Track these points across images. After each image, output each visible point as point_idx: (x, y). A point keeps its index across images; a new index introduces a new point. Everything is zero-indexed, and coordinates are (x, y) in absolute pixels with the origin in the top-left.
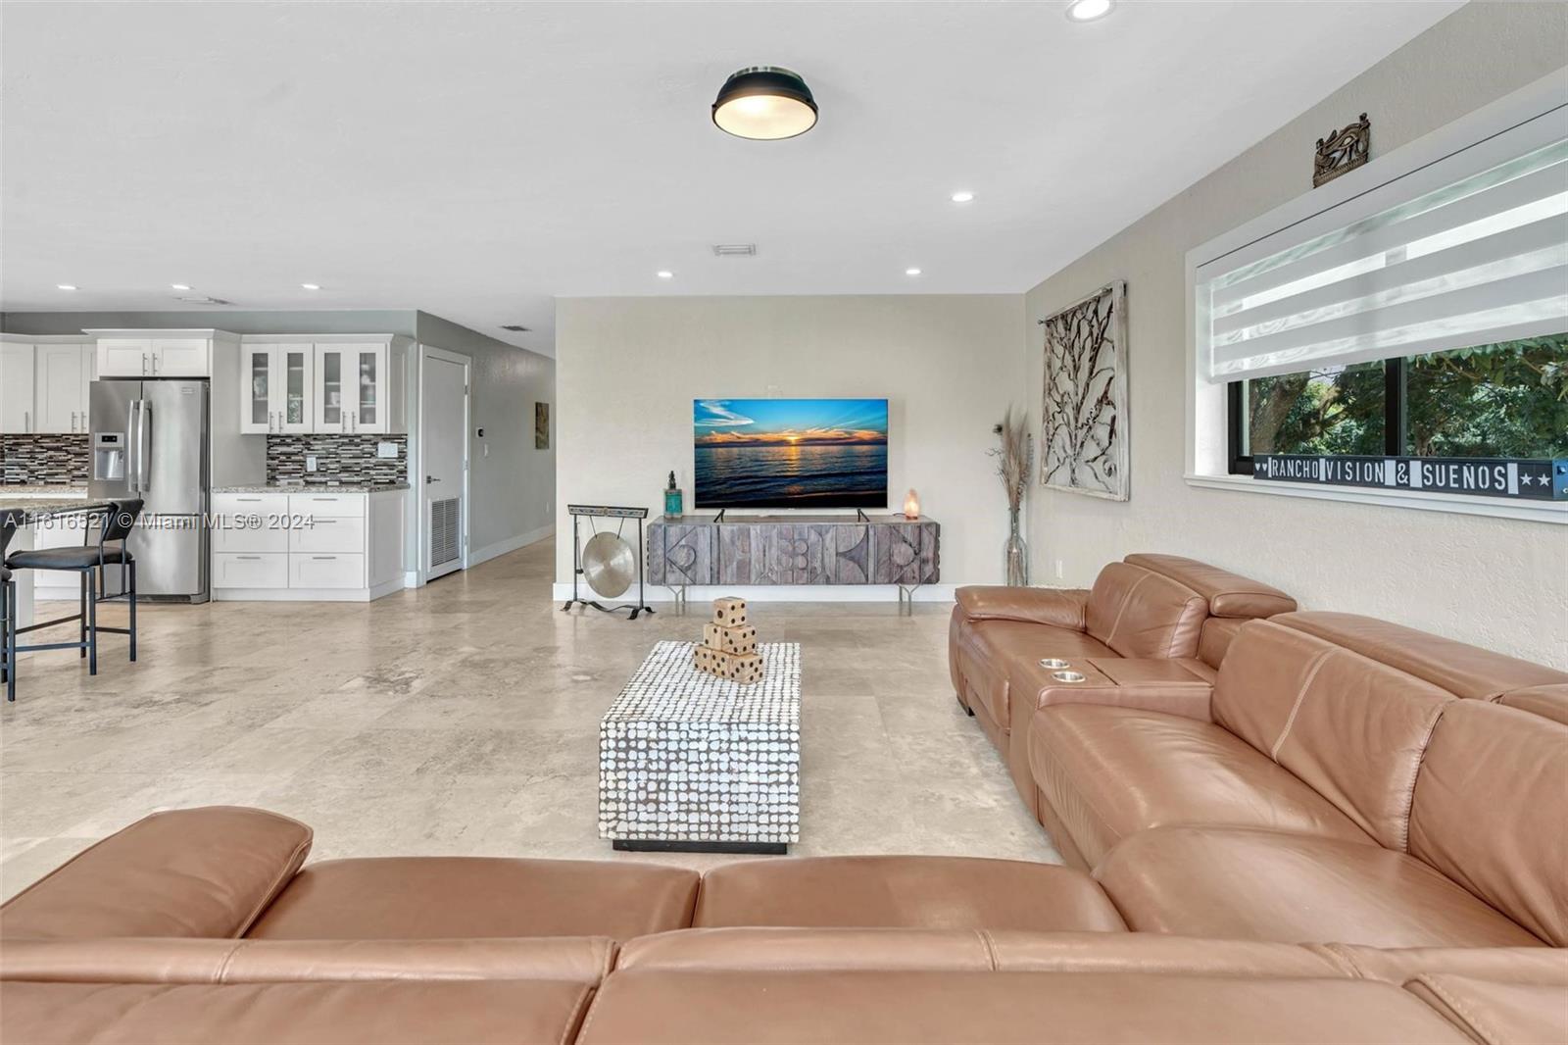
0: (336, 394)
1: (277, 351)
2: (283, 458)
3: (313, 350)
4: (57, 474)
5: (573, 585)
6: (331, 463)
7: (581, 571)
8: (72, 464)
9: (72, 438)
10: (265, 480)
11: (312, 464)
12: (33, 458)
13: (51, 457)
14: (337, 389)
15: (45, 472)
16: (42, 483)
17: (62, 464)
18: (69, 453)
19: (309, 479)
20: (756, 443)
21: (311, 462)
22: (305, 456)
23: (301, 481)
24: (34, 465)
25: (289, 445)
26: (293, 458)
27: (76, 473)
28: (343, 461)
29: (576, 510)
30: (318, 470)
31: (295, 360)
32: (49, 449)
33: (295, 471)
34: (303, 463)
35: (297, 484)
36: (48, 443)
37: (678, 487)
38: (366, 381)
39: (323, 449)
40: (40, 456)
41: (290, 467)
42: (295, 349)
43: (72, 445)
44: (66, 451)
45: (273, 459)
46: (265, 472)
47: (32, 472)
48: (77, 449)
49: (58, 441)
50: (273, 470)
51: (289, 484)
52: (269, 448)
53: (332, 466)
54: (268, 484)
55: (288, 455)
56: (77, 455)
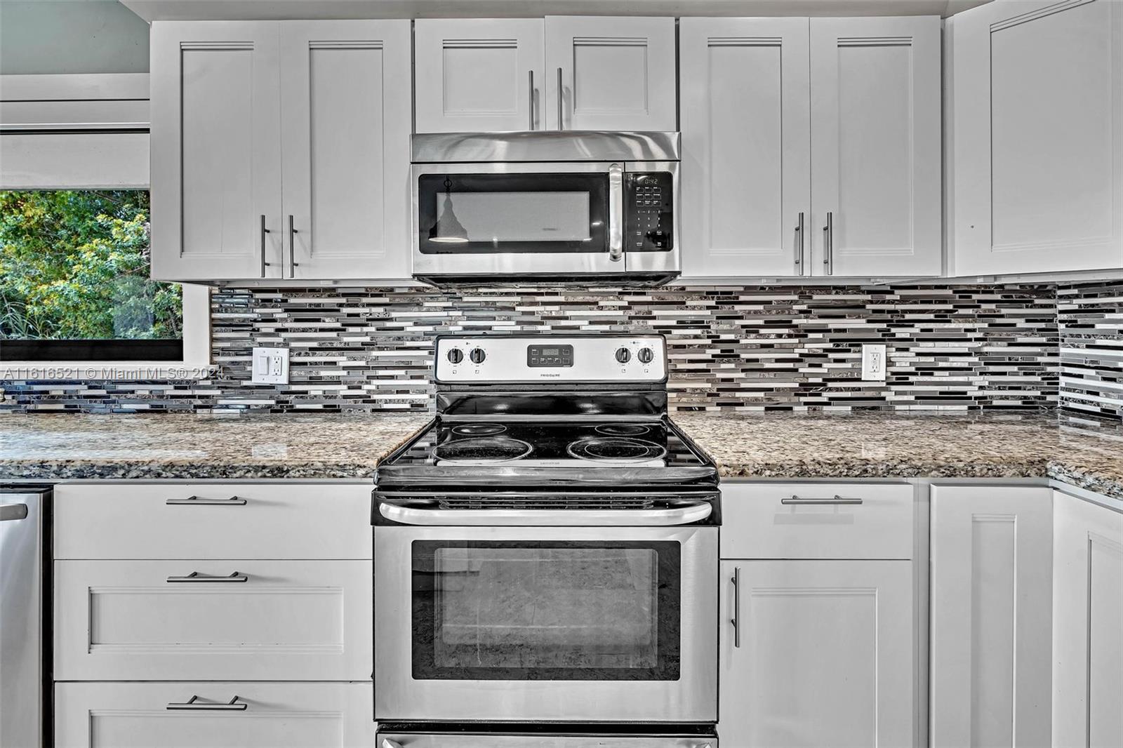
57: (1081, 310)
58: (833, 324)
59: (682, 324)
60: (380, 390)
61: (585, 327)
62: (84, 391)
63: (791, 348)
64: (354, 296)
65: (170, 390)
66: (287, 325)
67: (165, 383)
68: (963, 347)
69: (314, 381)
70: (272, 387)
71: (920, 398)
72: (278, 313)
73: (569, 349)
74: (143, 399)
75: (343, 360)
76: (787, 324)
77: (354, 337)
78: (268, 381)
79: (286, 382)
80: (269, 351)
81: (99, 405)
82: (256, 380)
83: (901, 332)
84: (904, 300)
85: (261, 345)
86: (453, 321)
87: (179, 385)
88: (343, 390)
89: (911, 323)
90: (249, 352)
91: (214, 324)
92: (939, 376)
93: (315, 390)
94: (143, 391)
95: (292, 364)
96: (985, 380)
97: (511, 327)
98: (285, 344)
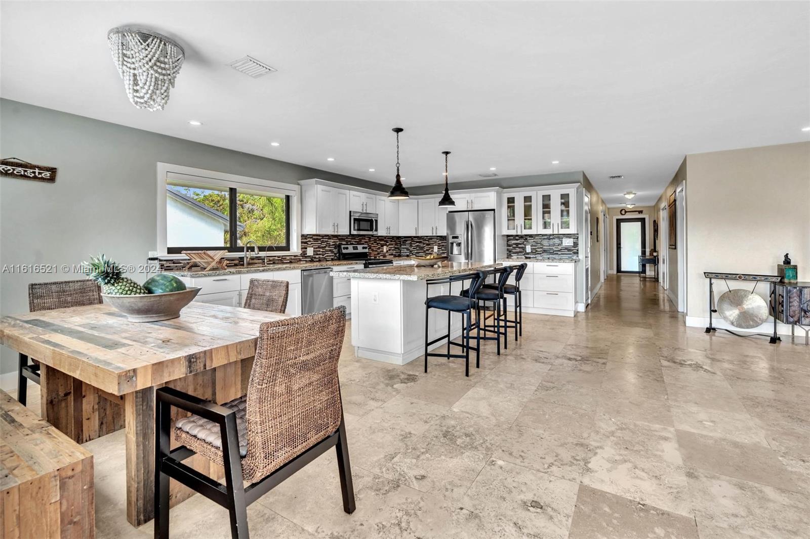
0: (549, 215)
1: (519, 195)
2: (514, 246)
3: (537, 195)
4: (420, 252)
5: (709, 319)
6: (538, 248)
7: (715, 311)
8: (426, 248)
9: (425, 238)
10: (506, 256)
11: (528, 249)
12: (411, 246)
13: (418, 245)
14: (549, 212)
15: (416, 252)
16: (414, 256)
17: (422, 248)
18: (424, 244)
19: (527, 256)
21: (528, 248)
22: (525, 245)
23: (523, 256)
24: (411, 249)
25: (517, 240)
26: (519, 246)
27: (427, 252)
28: (544, 247)
29: (710, 275)
30: (532, 252)
31: (528, 199)
32: (417, 242)
33: (520, 252)
34: (524, 249)
35: (522, 258)
36: (416, 240)
37: (792, 264)
38: (563, 208)
39: (534, 242)
40: (413, 245)
41: (518, 250)
42: (528, 194)
43: (425, 240)
44: (423, 243)
45: (510, 246)
46: (506, 252)
47: (411, 251)
48: (427, 242)
49: (420, 239)
50: (510, 252)
51: (518, 258)
52: (508, 241)
53: (538, 250)
54: (507, 258)
55: (517, 244)
56: (428, 245)
57: (405, 240)
58: (381, 242)
59: (366, 242)
60: (327, 256)
61: (354, 243)
62: (276, 258)
63: (376, 247)
64: (323, 236)
65: (293, 257)
66: (313, 242)
67: (292, 256)
68: (393, 246)
69: (317, 254)
70: (310, 256)
71: (390, 255)
72: (311, 240)
73: (357, 247)
74: (288, 260)
75: (321, 250)
76: (376, 242)
77: (324, 245)
78: (310, 255)
79: (312, 255)
80: (310, 248)
81: (280, 262)
82: (308, 255)
83: (387, 244)
84: (388, 238)
85: (309, 247)
86: (337, 242)
87: (295, 256)
88: (321, 256)
89: (388, 242)
90: (306, 248)
91: (302, 242)
92: (391, 251)
93: (317, 256)
94: (288, 258)
95: (314, 251)
96: (395, 252)
97: (345, 243)
98: (312, 247)
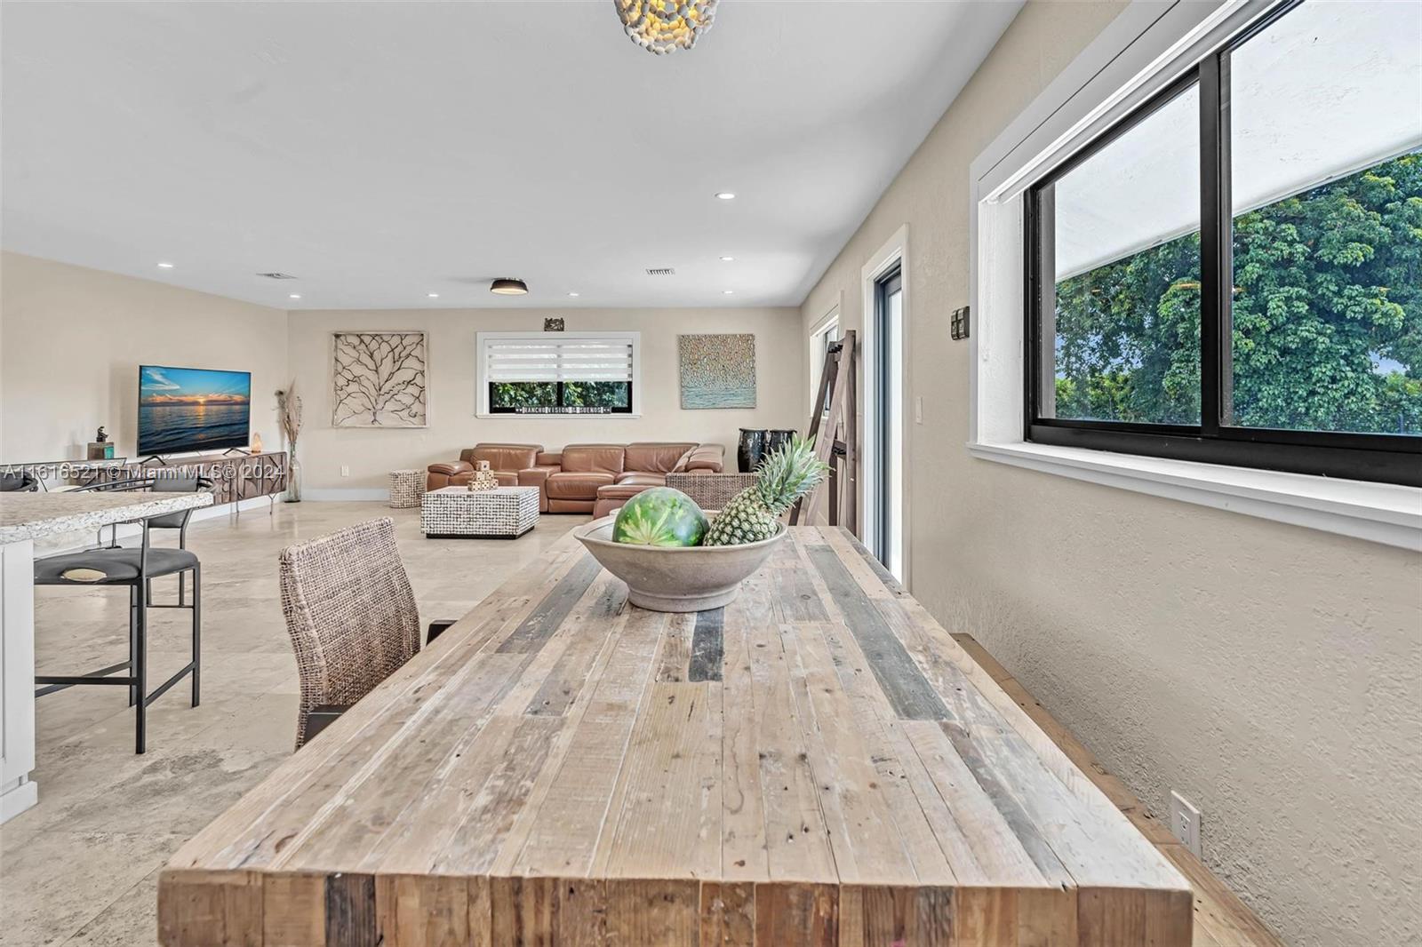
20: (181, 403)
